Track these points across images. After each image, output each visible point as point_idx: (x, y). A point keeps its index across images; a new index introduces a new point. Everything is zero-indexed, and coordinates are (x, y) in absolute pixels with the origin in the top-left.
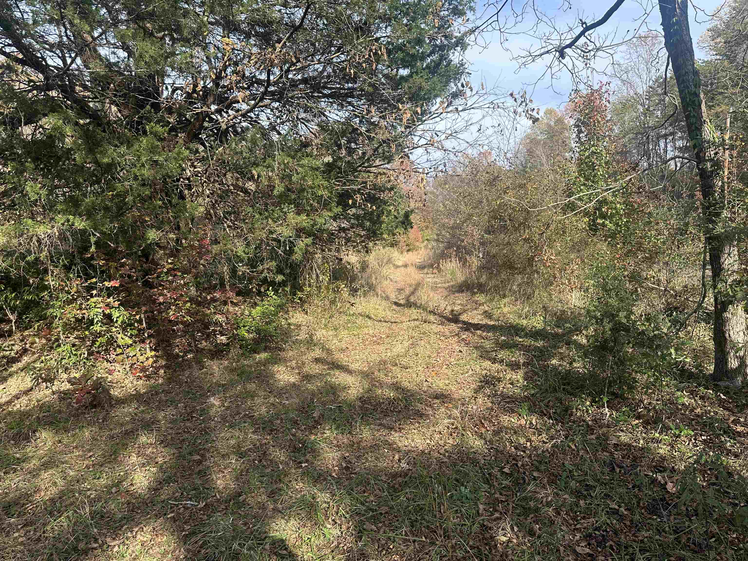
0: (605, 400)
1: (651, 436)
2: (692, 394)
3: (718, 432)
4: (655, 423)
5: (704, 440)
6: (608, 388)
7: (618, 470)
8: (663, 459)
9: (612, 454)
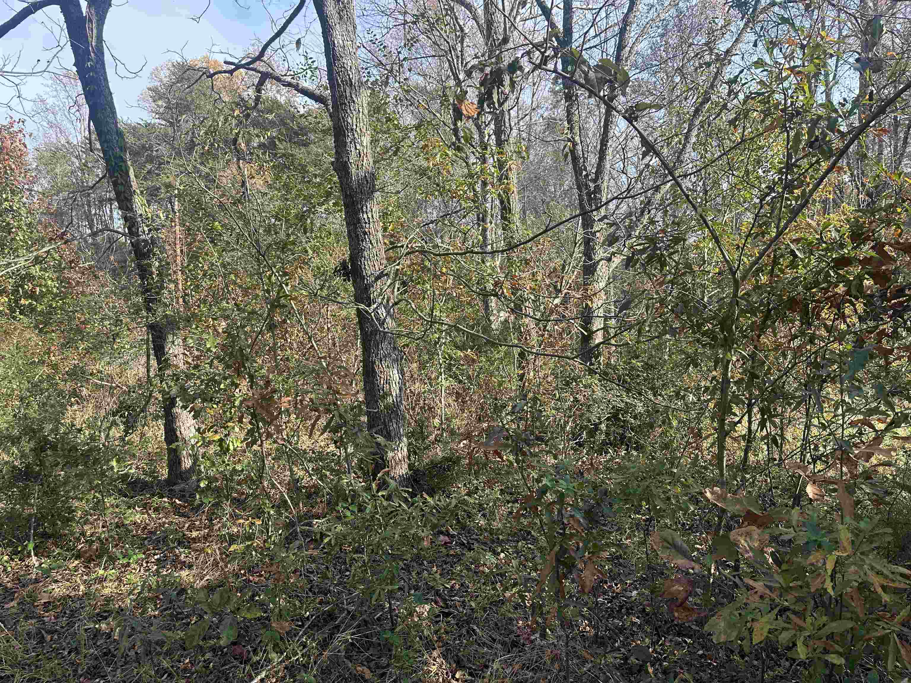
0: (31, 546)
1: (94, 576)
2: (145, 508)
3: (172, 545)
4: (100, 557)
5: (157, 560)
6: (34, 530)
7: (48, 638)
8: (108, 600)
9: (40, 618)
